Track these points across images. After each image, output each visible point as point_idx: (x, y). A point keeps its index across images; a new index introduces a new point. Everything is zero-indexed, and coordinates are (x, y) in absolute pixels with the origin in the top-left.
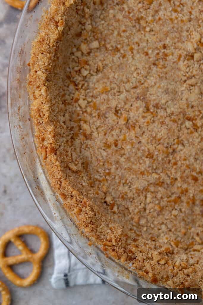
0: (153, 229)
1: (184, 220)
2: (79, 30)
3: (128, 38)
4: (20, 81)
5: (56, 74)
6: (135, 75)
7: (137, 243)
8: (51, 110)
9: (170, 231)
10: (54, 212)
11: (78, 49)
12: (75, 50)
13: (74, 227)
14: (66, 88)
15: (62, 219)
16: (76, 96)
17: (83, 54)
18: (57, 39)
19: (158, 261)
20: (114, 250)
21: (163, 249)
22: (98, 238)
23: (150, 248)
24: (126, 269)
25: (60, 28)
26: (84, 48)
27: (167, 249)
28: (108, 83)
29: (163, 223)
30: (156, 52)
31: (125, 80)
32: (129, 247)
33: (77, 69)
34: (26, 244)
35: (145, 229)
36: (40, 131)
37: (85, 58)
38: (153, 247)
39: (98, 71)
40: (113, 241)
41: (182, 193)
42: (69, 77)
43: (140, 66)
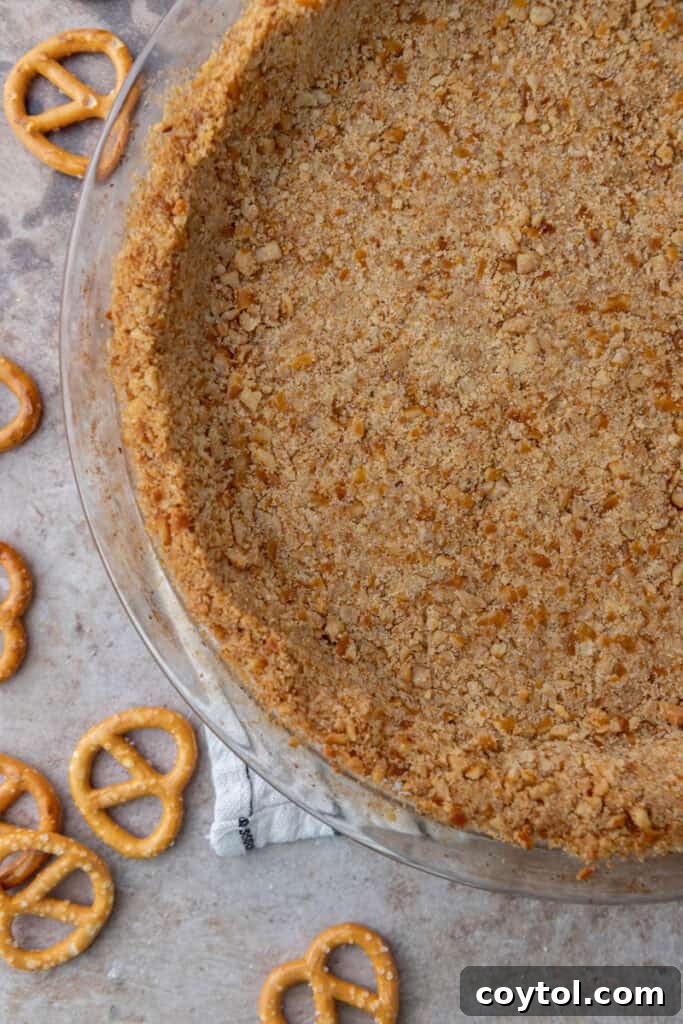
0: (447, 692)
1: (521, 665)
2: (228, 220)
3: (350, 228)
4: (91, 359)
5: (178, 332)
6: (375, 318)
7: (410, 731)
8: (173, 423)
9: (491, 694)
10: (200, 671)
11: (229, 267)
12: (221, 268)
13: (251, 704)
14: (207, 365)
15: (222, 686)
16: (233, 382)
17: (241, 277)
18: (175, 247)
19: (464, 773)
20: (353, 754)
21: (475, 741)
22: (313, 726)
23: (442, 741)
24: (387, 798)
25: (180, 220)
26: (243, 261)
27: (484, 740)
28: (311, 345)
29: (471, 677)
30: (423, 257)
31: (351, 333)
32: (391, 743)
33: (229, 315)
34: (140, 754)
35: (428, 695)
36: (150, 478)
37: (248, 287)
38: (449, 737)
39: (282, 316)
40: (350, 730)
41: (513, 599)
42: (212, 338)
43: (385, 297)
